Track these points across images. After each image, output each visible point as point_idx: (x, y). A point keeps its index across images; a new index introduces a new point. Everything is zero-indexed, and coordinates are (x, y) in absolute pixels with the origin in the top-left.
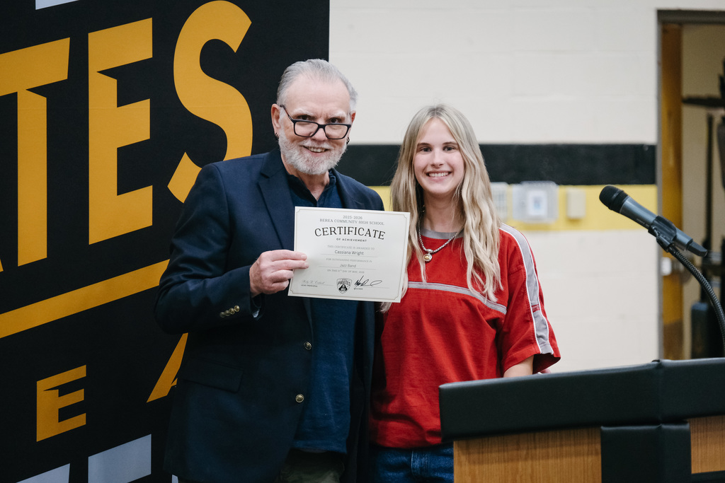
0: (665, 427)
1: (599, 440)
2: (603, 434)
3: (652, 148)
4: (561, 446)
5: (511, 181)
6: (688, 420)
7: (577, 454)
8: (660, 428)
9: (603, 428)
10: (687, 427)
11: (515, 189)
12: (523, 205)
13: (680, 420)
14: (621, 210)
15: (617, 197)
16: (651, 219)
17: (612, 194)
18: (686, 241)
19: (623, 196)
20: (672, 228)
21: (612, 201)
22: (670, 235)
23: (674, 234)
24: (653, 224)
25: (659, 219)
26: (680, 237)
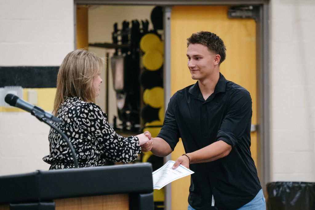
0: (42, 204)
2: (11, 208)
6: (54, 200)
8: (39, 205)
9: (11, 205)
10: (53, 204)
14: (16, 105)
15: (13, 99)
16: (31, 108)
17: (11, 98)
18: (50, 117)
19: (16, 98)
20: (42, 111)
21: (11, 100)
22: (42, 114)
23: (44, 114)
24: (33, 110)
25: (35, 107)
26: (47, 115)
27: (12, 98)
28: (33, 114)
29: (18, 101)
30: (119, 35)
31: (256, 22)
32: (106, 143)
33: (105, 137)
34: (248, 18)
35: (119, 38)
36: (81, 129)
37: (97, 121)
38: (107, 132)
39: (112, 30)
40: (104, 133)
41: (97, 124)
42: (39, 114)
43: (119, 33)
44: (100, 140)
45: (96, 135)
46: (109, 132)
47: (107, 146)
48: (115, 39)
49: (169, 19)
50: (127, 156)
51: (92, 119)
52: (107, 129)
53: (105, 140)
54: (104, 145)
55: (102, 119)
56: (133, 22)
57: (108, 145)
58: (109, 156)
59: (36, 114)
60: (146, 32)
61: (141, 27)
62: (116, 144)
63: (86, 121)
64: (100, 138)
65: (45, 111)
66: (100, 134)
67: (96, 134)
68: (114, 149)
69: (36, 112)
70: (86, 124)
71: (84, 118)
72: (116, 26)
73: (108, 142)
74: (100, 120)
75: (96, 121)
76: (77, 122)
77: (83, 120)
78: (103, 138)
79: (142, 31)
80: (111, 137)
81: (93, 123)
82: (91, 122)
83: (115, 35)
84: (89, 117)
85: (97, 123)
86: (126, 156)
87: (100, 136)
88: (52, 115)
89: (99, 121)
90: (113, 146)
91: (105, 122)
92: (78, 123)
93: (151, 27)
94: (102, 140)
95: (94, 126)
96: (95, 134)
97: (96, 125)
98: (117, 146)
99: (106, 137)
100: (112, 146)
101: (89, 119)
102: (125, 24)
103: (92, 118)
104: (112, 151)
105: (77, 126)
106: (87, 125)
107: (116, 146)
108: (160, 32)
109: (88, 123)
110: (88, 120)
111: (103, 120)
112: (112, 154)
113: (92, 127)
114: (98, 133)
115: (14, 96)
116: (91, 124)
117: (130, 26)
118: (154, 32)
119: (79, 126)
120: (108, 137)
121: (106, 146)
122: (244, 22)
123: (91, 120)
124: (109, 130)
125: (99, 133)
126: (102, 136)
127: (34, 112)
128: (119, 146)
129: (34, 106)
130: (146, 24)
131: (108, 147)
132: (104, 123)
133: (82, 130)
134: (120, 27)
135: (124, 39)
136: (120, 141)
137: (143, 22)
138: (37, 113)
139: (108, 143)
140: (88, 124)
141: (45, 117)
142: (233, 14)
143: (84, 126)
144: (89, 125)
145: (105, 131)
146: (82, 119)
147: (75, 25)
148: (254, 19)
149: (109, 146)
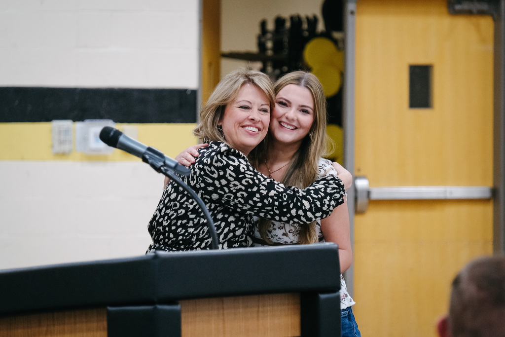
0: (160, 307)
1: (105, 318)
2: (109, 314)
3: (194, 93)
4: (75, 323)
5: (76, 119)
6: (180, 302)
7: (88, 330)
8: (156, 308)
9: (109, 308)
10: (177, 307)
11: (79, 125)
12: (85, 139)
13: (173, 301)
14: (118, 145)
15: (113, 136)
16: (143, 150)
17: (109, 133)
18: (173, 165)
19: (118, 134)
20: (161, 155)
21: (110, 138)
22: (160, 161)
23: (163, 160)
24: (145, 153)
25: (149, 149)
26: (168, 162)
27: (112, 134)
28: (145, 160)
29: (122, 139)
30: (269, 39)
31: (495, 20)
32: (255, 199)
33: (249, 190)
34: (481, 13)
35: (269, 45)
36: (200, 182)
37: (229, 169)
38: (251, 182)
39: (257, 31)
40: (246, 184)
41: (230, 174)
42: (155, 160)
43: (269, 36)
44: (242, 195)
45: (232, 189)
46: (257, 182)
47: (258, 202)
48: (262, 45)
49: (352, 13)
50: (301, 212)
51: (220, 167)
52: (252, 177)
53: (252, 195)
54: (251, 202)
55: (237, 165)
56: (292, 18)
57: (259, 200)
58: (267, 216)
59: (150, 161)
60: (313, 34)
61: (305, 26)
62: (275, 198)
63: (210, 170)
64: (241, 193)
65: (166, 155)
66: (240, 186)
67: (231, 187)
68: (272, 205)
69: (151, 157)
70: (210, 175)
71: (206, 164)
72: (263, 24)
73: (258, 195)
74: (234, 166)
75: (227, 169)
76: (196, 170)
77: (206, 168)
78: (246, 191)
79: (306, 34)
80: (261, 188)
81: (222, 173)
82: (218, 172)
83: (263, 40)
84: (214, 163)
85: (229, 172)
86: (299, 213)
87: (241, 190)
88: (177, 161)
89: (231, 168)
90: (269, 201)
91: (244, 168)
92: (198, 172)
93: (321, 27)
94: (245, 195)
95: (224, 177)
96: (229, 188)
97: (227, 175)
98: (277, 200)
99: (252, 188)
100: (266, 201)
101: (214, 166)
102: (279, 22)
103: (219, 164)
104: (269, 208)
105: (195, 178)
106: (213, 176)
107: (274, 200)
108: (337, 35)
109: (213, 173)
110: (213, 169)
111: (239, 166)
112: (272, 213)
113: (222, 179)
114: (235, 185)
115: (114, 130)
116: (219, 174)
117: (288, 24)
118: (327, 35)
119: (197, 177)
120: (255, 189)
121: (255, 202)
122: (474, 20)
123: (218, 168)
124: (255, 178)
125: (237, 186)
126: (243, 188)
127: (147, 157)
128: (280, 200)
129: (147, 146)
130: (313, 22)
131: (260, 204)
132: (242, 170)
133: (203, 185)
134: (271, 26)
135: (278, 46)
136: (282, 193)
137: (308, 18)
138: (153, 159)
139: (258, 198)
140: (215, 174)
141: (165, 165)
142: (458, 7)
143: (207, 178)
144: (215, 176)
145: (247, 182)
146: (204, 167)
147: (200, 21)
148: (492, 15)
149: (262, 201)
